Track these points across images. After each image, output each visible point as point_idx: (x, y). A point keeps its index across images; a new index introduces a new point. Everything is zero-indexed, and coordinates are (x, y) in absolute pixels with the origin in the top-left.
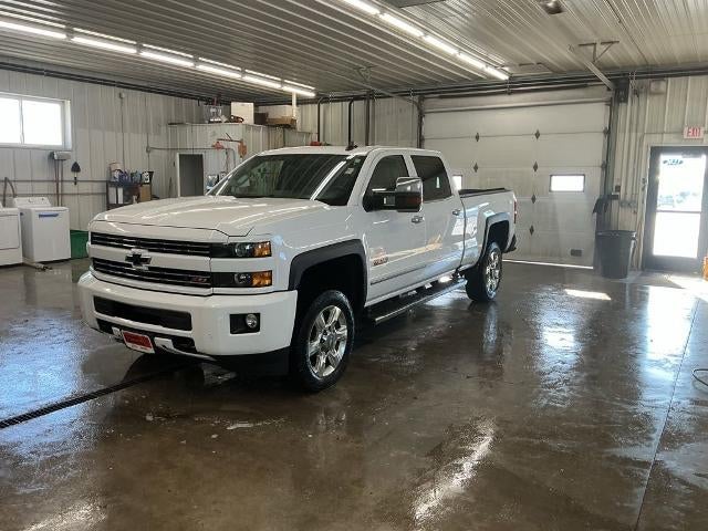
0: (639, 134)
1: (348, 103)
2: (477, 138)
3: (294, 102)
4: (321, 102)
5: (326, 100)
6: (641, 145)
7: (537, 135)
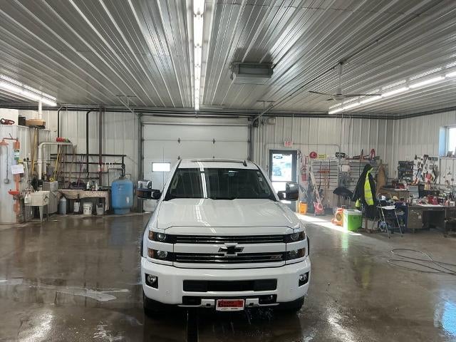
0: (264, 143)
1: (86, 112)
2: (179, 141)
3: (40, 108)
4: (61, 110)
5: (64, 109)
6: (265, 149)
7: (214, 141)
